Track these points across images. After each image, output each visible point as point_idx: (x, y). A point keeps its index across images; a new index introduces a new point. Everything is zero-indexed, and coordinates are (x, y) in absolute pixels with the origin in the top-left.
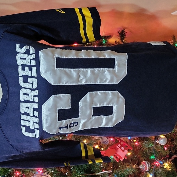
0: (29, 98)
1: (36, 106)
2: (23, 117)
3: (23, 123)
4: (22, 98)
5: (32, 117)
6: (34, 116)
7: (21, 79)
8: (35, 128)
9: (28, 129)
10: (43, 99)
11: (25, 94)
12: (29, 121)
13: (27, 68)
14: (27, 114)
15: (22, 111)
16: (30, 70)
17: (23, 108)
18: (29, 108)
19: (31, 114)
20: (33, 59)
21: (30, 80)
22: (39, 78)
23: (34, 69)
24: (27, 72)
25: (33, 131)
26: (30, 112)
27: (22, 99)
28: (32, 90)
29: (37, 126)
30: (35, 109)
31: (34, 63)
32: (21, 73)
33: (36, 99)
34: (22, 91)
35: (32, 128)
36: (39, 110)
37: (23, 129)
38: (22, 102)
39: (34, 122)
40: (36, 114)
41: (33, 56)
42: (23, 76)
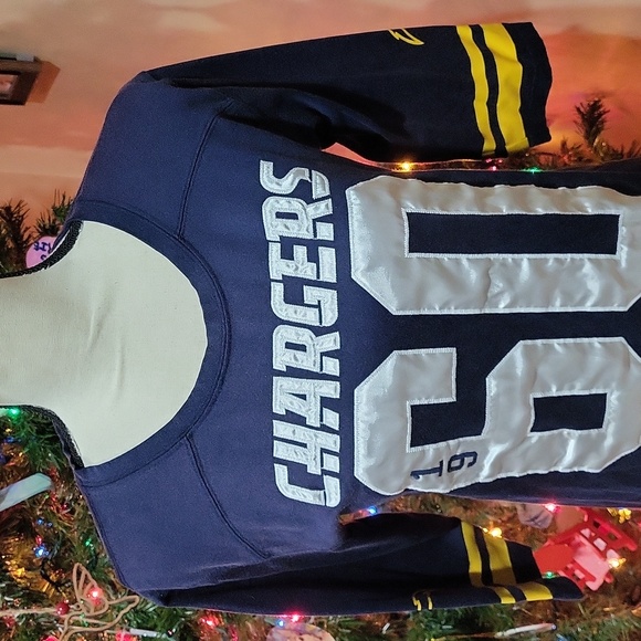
0: (307, 362)
1: (332, 390)
2: (280, 429)
3: (280, 450)
4: (281, 358)
5: (316, 429)
6: (324, 428)
7: (277, 291)
8: (325, 472)
9: (299, 474)
10: (356, 366)
11: (289, 346)
12: (305, 446)
13: (300, 252)
14: (298, 420)
15: (278, 409)
16: (313, 257)
17: (284, 395)
18: (303, 397)
19: (313, 420)
20: (323, 219)
21: (311, 294)
22: (346, 287)
23: (328, 256)
24: (301, 267)
25: (316, 483)
26: (311, 411)
27: (278, 365)
28: (319, 331)
29: (333, 464)
30: (326, 402)
31: (326, 232)
32: (278, 267)
33: (332, 366)
34: (281, 335)
35: (314, 469)
36: (344, 406)
37: (281, 473)
38: (280, 374)
39: (323, 451)
40: (332, 419)
41: (325, 208)
42: (286, 280)
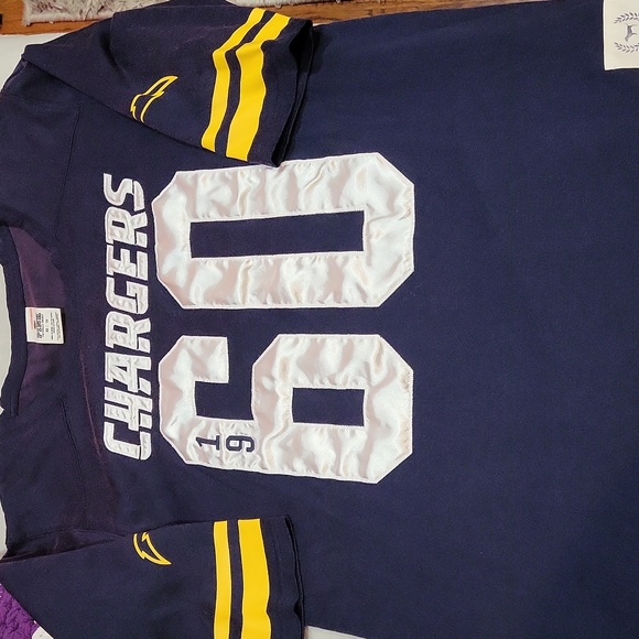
0: (129, 341)
1: (146, 363)
2: (111, 394)
3: (110, 411)
4: (112, 338)
5: (136, 394)
6: (141, 393)
7: (110, 283)
8: (141, 429)
9: (123, 432)
10: (161, 343)
11: (117, 328)
12: (127, 407)
13: (125, 253)
14: (122, 387)
15: (109, 378)
16: (134, 259)
17: (113, 366)
18: (125, 369)
19: (133, 388)
20: (140, 230)
21: (131, 288)
22: (153, 283)
23: (142, 257)
24: (123, 265)
25: (133, 438)
26: (130, 379)
27: (109, 343)
28: (137, 317)
29: (148, 422)
30: (141, 373)
31: (143, 240)
32: (114, 266)
33: (146, 346)
34: (112, 319)
35: (133, 427)
36: (151, 375)
37: (109, 429)
38: (110, 350)
39: (141, 411)
40: (146, 386)
41: (142, 220)
42: (117, 276)
